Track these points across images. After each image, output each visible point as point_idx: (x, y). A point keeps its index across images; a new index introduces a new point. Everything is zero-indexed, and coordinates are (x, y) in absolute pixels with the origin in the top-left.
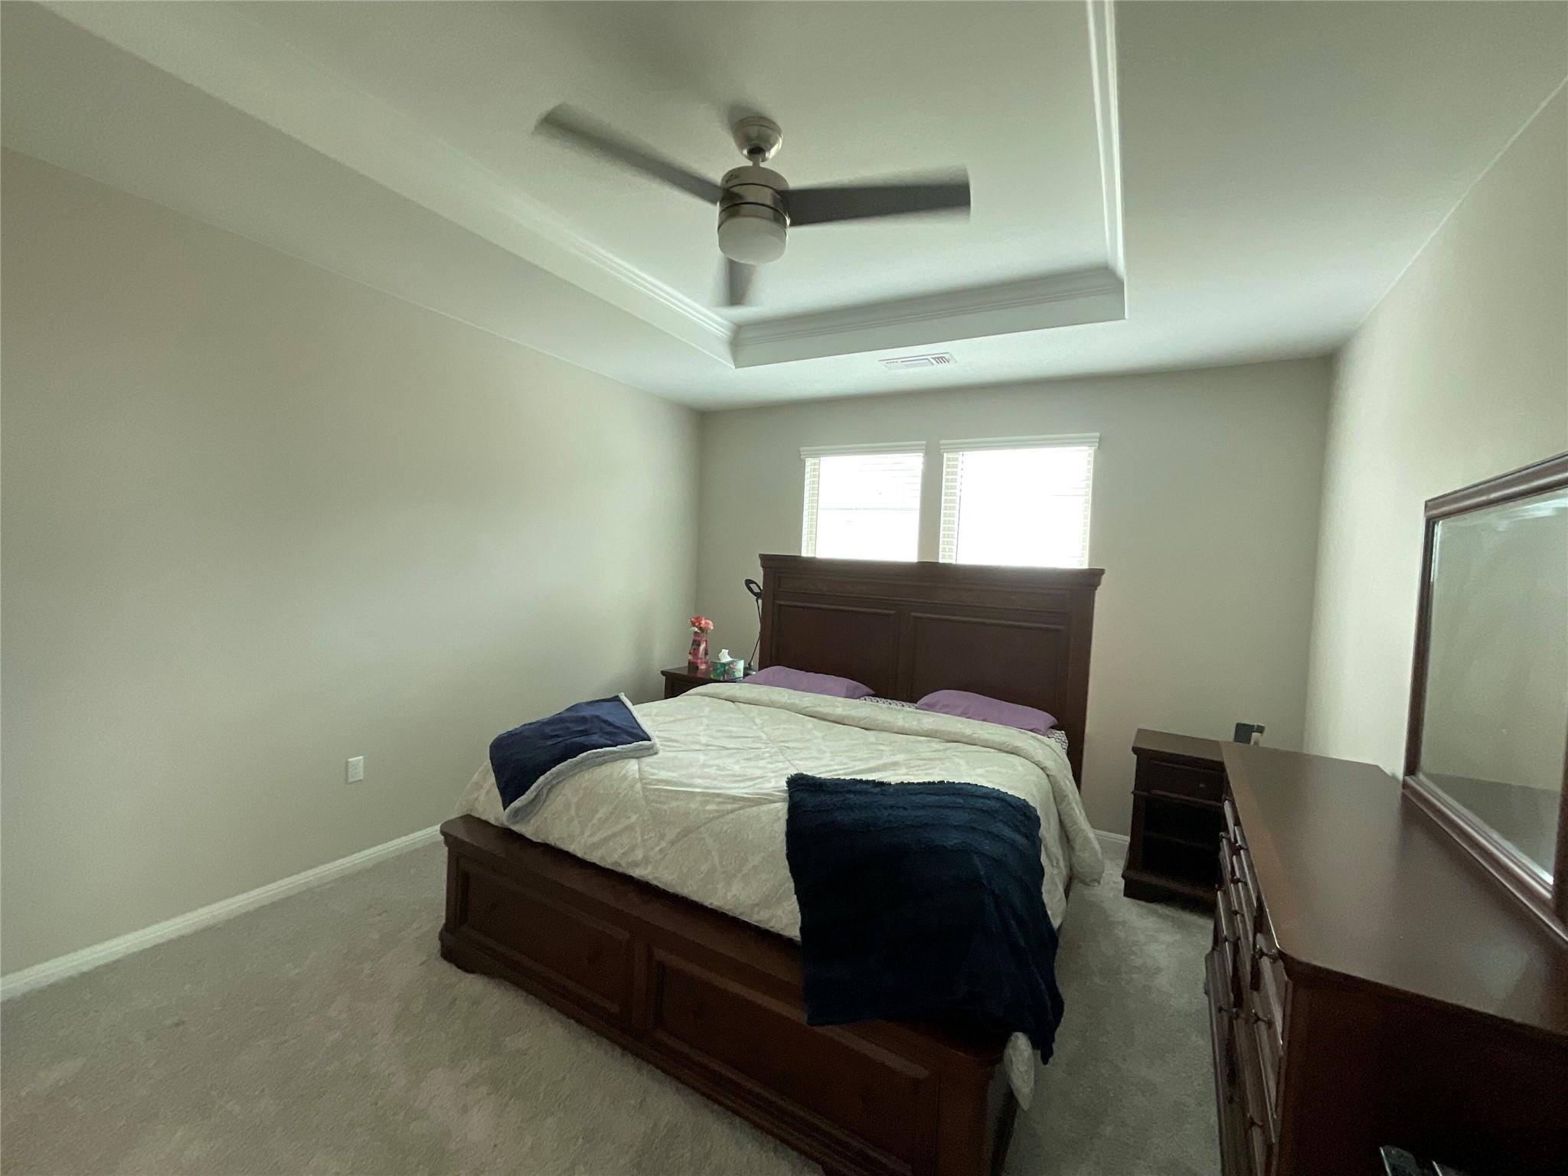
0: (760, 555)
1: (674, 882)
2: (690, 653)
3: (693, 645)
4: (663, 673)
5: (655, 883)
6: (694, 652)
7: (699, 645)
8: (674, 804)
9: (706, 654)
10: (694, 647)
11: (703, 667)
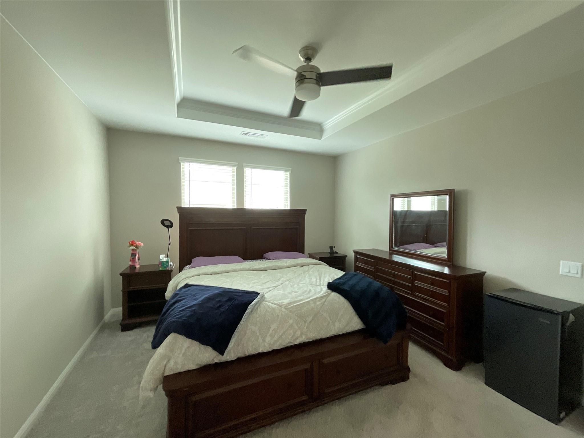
0: (177, 207)
1: (316, 336)
2: (130, 261)
3: (131, 256)
4: (121, 274)
5: (308, 341)
6: (133, 260)
7: (136, 256)
8: (305, 308)
9: (139, 260)
10: (132, 257)
11: (138, 266)
